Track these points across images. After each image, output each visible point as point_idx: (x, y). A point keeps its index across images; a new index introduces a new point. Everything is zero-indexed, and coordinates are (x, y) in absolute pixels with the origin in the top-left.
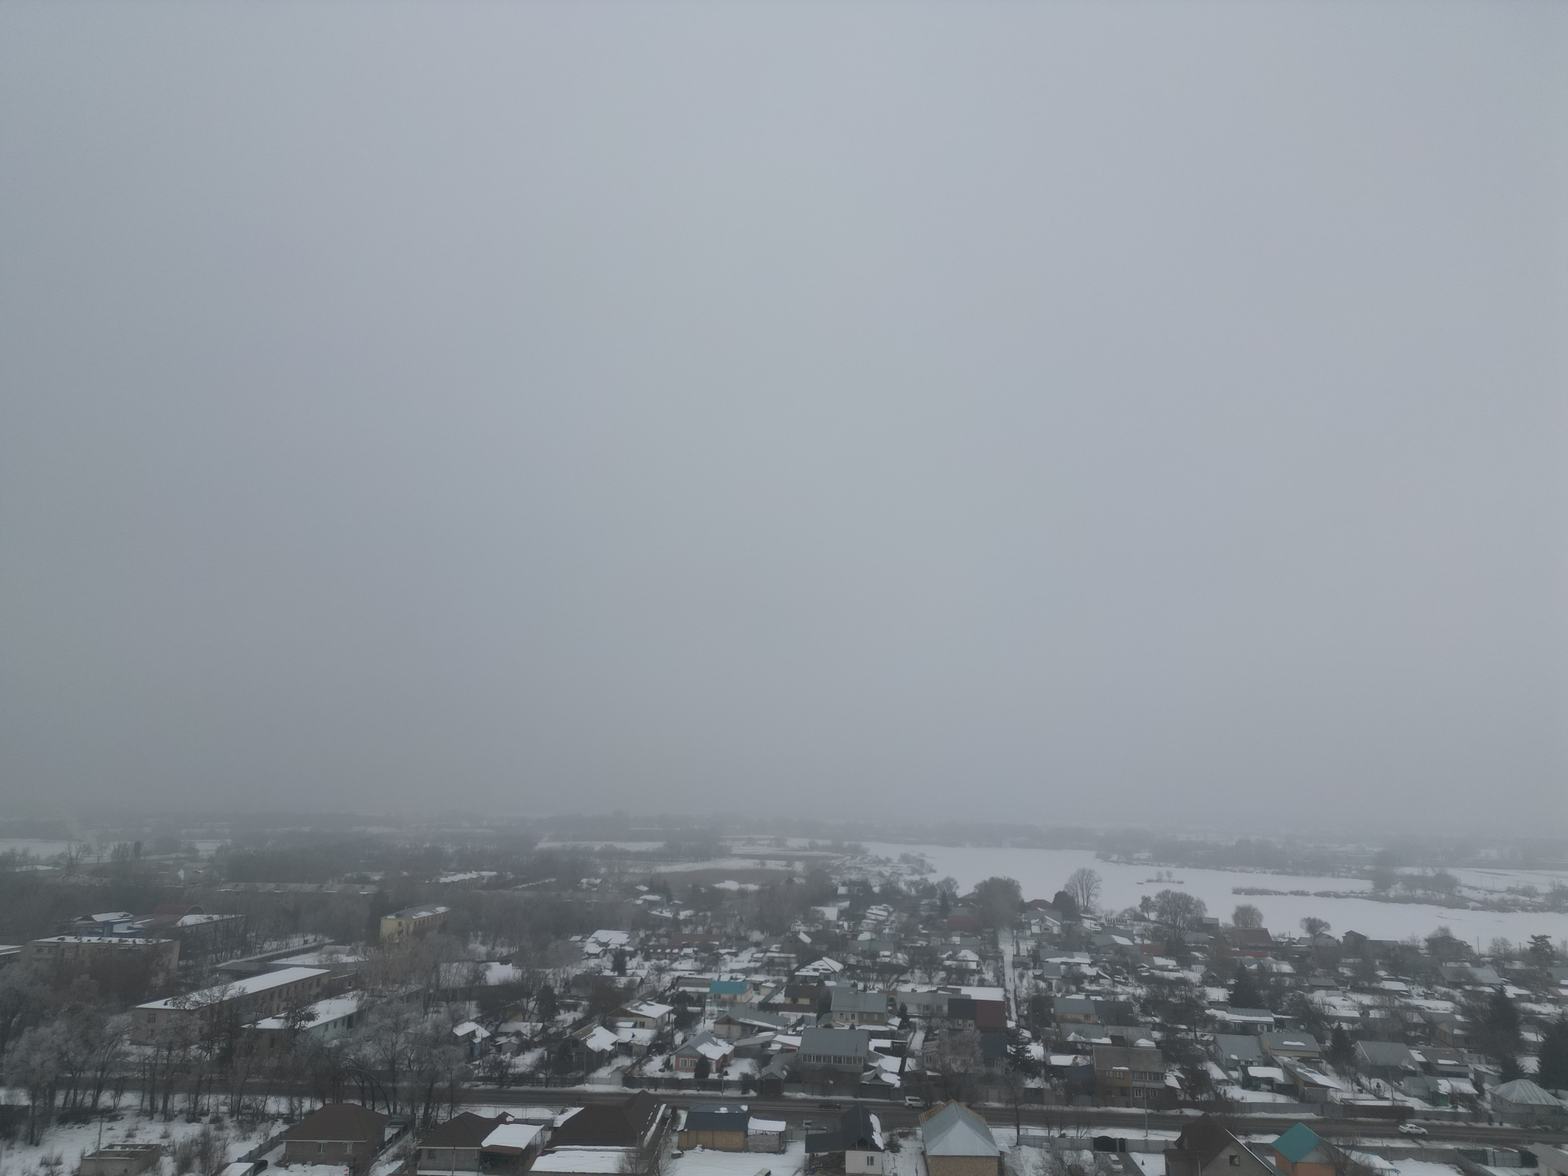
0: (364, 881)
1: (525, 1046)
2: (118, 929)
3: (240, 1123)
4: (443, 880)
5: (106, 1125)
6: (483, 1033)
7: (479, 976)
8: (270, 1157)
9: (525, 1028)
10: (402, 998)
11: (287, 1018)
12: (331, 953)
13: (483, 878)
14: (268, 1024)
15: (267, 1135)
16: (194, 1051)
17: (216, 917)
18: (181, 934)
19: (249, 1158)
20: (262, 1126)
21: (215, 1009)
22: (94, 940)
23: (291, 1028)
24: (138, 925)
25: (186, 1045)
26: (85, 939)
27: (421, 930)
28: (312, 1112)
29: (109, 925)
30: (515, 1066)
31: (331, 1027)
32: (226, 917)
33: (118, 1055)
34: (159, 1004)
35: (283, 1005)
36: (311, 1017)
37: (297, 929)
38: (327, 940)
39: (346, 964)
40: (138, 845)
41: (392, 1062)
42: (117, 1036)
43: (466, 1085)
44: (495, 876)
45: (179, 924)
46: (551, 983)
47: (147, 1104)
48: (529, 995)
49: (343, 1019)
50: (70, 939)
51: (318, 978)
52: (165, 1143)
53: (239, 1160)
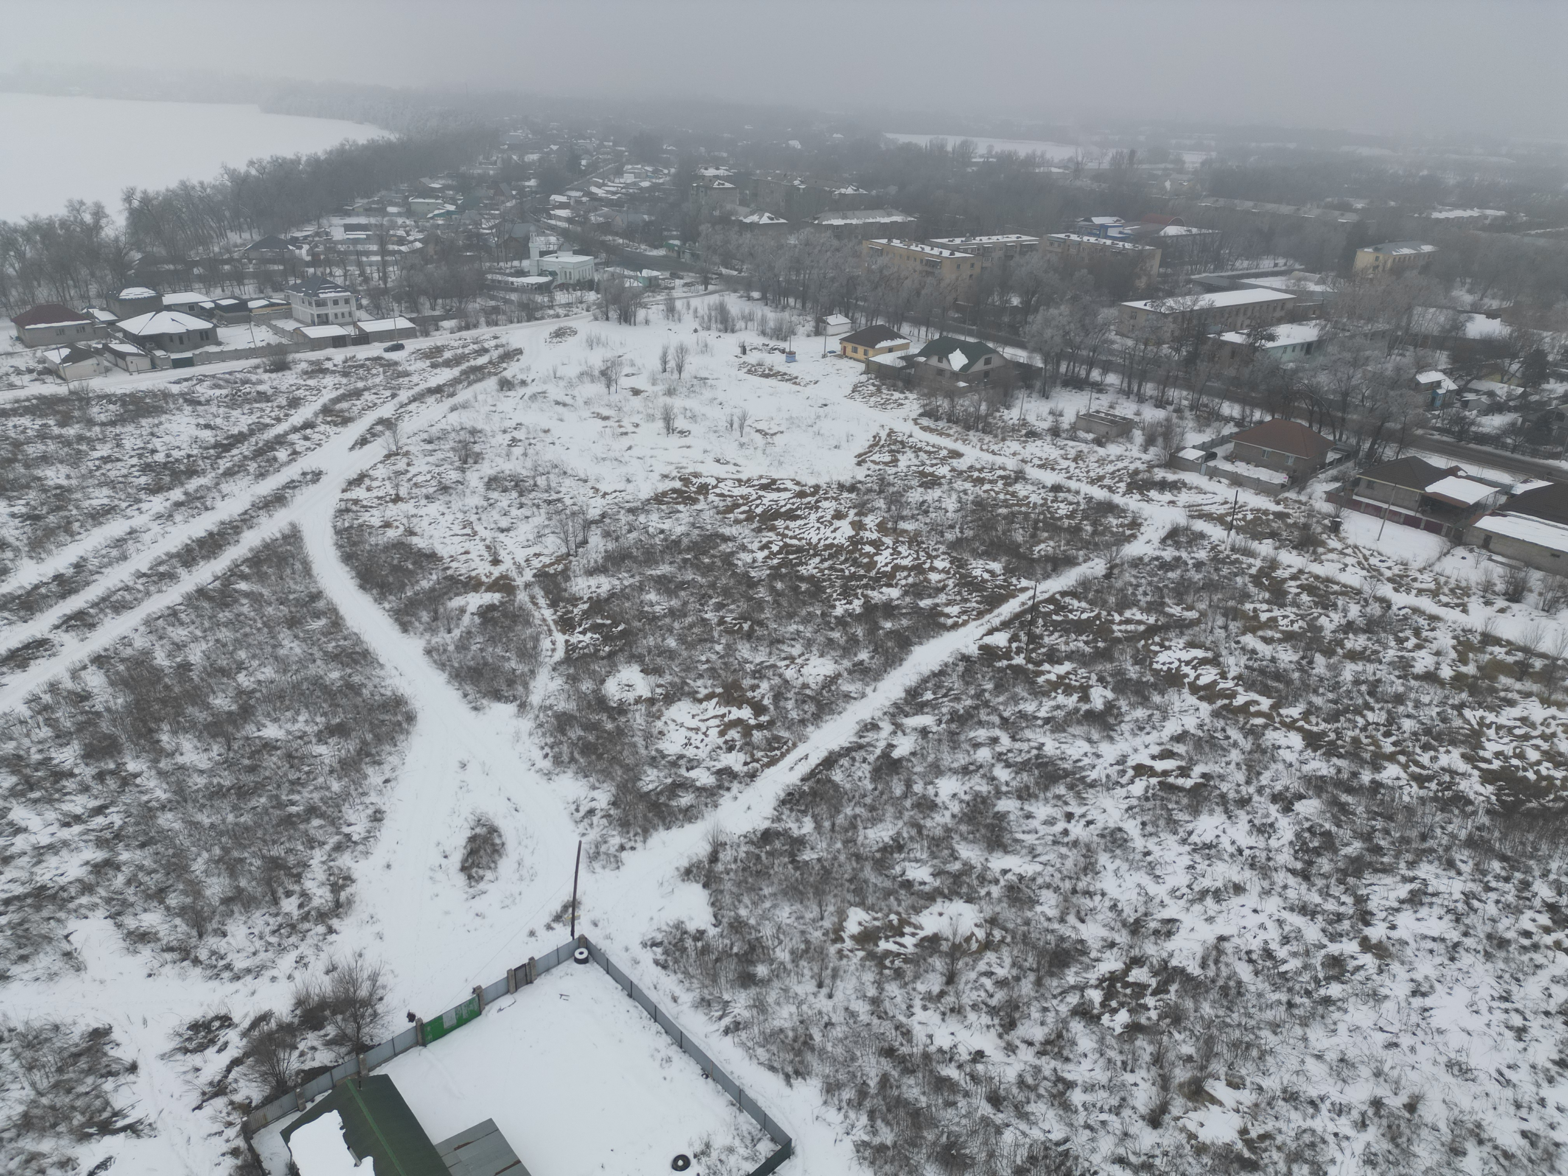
0: (1345, 208)
1: (1497, 407)
2: (1112, 232)
3: (1198, 418)
4: (1436, 215)
5: (1095, 395)
6: (1449, 385)
7: (1457, 326)
8: (1220, 451)
9: (1501, 389)
10: (1366, 335)
11: (1249, 335)
12: (1299, 280)
13: (1486, 217)
14: (1231, 337)
15: (1219, 432)
16: (1165, 349)
17: (1195, 231)
18: (1163, 243)
19: (1202, 447)
20: (1217, 424)
21: (1187, 316)
22: (1093, 240)
23: (1252, 345)
24: (1128, 230)
25: (1159, 343)
26: (1085, 239)
27: (1400, 268)
28: (1261, 422)
29: (1104, 228)
30: (1479, 425)
31: (1289, 350)
32: (1204, 231)
33: (1106, 341)
34: (1139, 304)
35: (1247, 322)
36: (1272, 338)
37: (1269, 251)
38: (1297, 266)
39: (1313, 293)
40: (1133, 153)
41: (1345, 394)
42: (1105, 327)
43: (1420, 432)
44: (1503, 217)
45: (1162, 233)
46: (1547, 348)
47: (1125, 385)
48: (1514, 356)
49: (1302, 345)
50: (1074, 237)
51: (1283, 302)
52: (1137, 419)
53: (1194, 447)
